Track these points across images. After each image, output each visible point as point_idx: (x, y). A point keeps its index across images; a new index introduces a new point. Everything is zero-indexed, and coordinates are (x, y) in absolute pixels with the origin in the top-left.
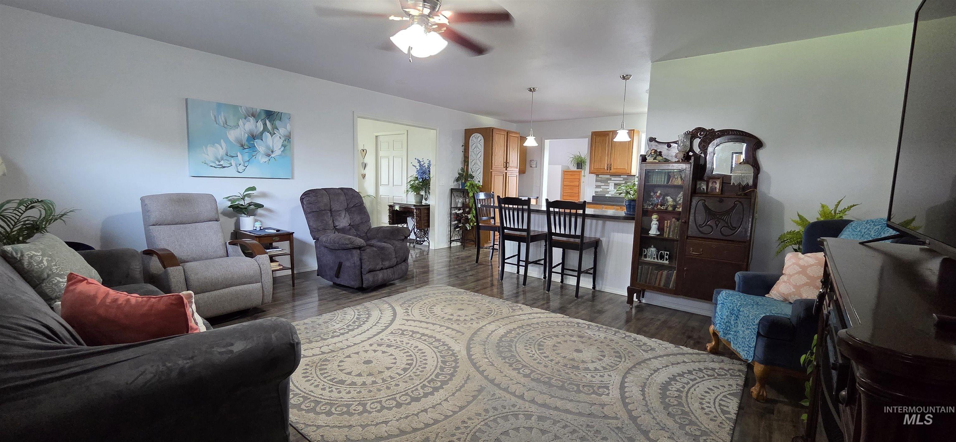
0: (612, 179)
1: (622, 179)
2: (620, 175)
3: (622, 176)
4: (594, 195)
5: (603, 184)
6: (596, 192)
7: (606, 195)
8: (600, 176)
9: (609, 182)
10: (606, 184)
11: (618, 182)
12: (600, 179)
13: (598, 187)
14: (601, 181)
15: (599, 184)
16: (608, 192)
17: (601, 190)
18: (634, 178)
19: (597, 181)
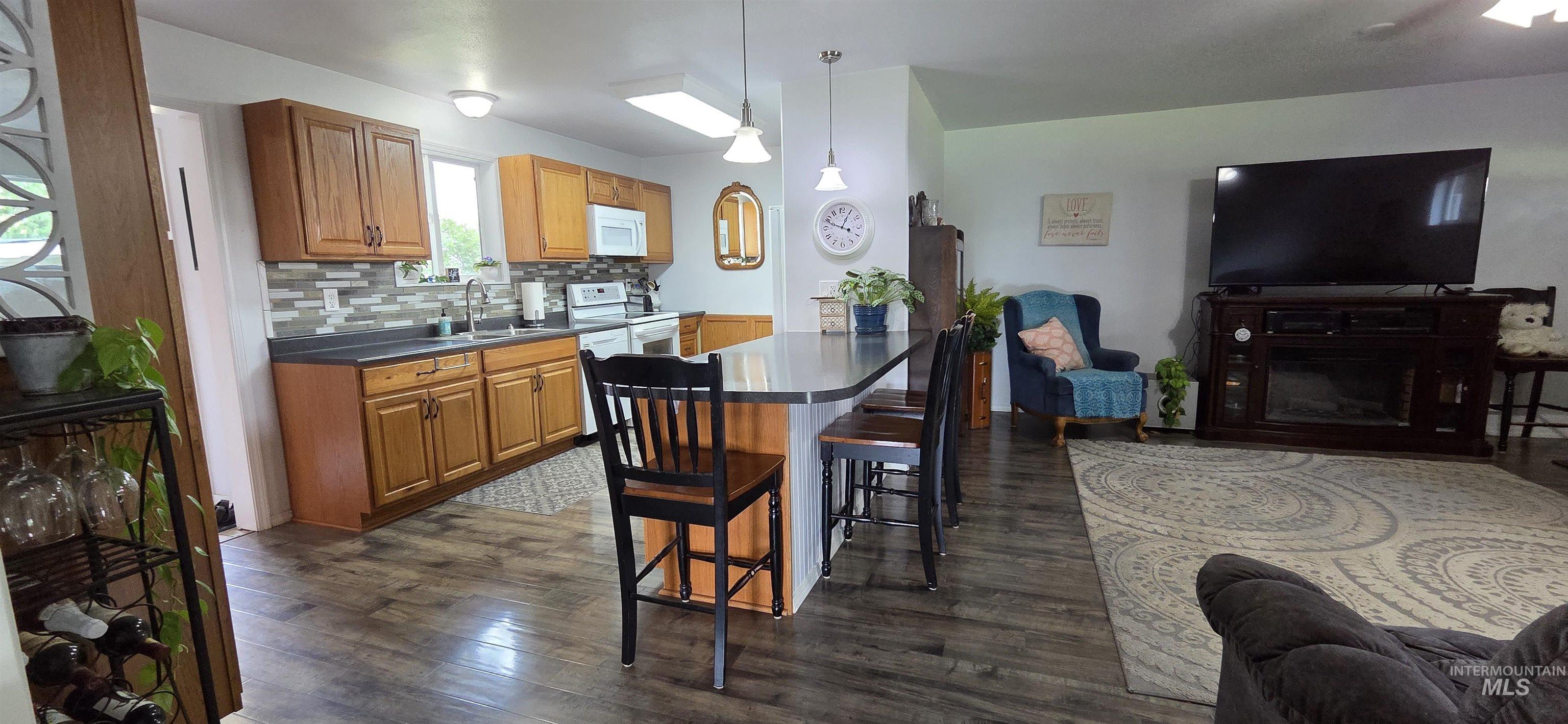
0: (329, 275)
1: (357, 275)
2: (351, 263)
3: (356, 266)
4: (271, 335)
5: (300, 294)
6: (276, 325)
7: (320, 331)
8: (281, 266)
9: (319, 284)
10: (311, 295)
11: (346, 284)
12: (284, 276)
13: (278, 305)
14: (289, 284)
15: (284, 294)
16: (323, 322)
17: (295, 314)
18: (389, 270)
19: (272, 284)
